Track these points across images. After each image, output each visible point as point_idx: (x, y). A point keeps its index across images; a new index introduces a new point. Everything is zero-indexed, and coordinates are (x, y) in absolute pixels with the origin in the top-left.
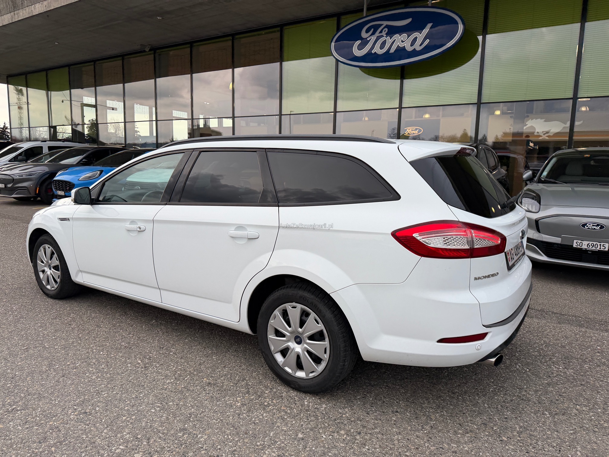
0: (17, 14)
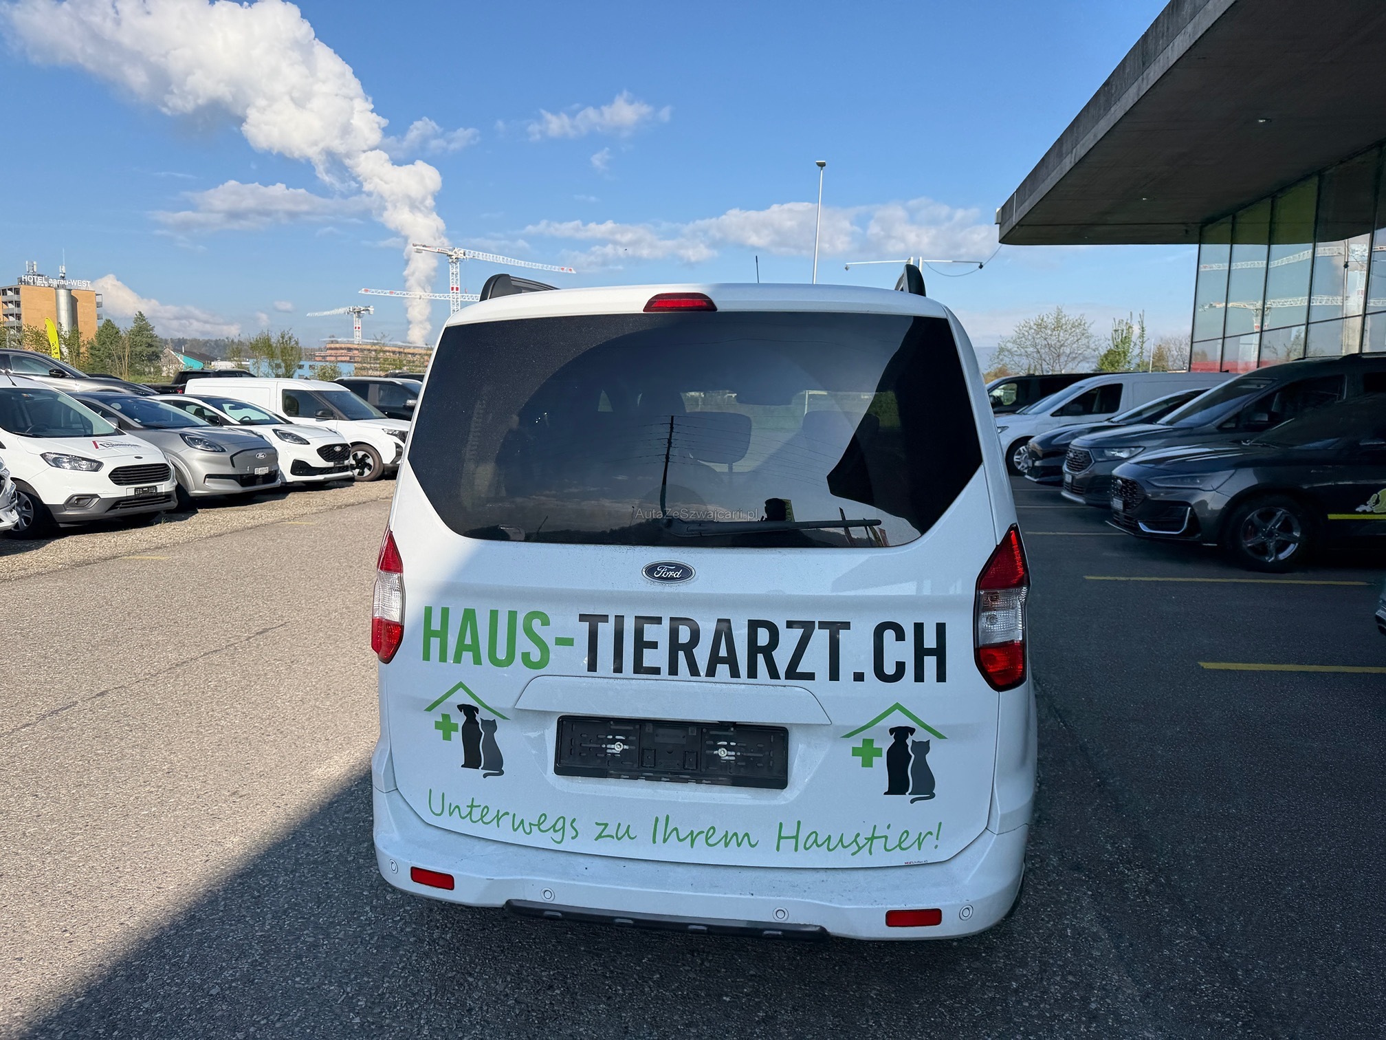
0: (1147, 77)
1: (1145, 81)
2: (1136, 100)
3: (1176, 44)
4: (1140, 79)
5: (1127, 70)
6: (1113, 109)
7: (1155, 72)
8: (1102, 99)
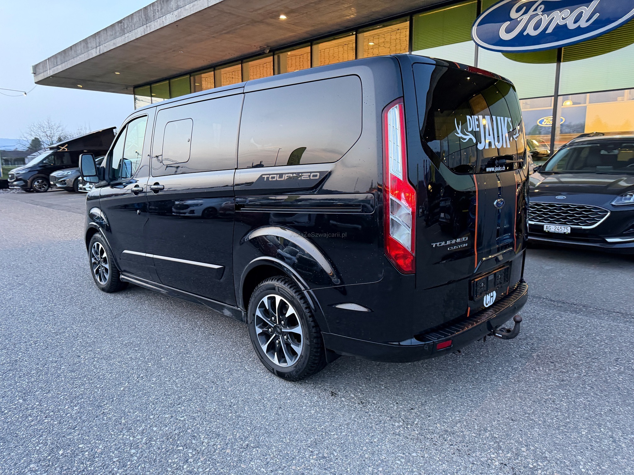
0: (150, 26)
1: (148, 28)
2: (143, 34)
3: (167, 17)
4: (145, 26)
5: (135, 20)
6: (126, 35)
7: (155, 26)
8: (117, 28)
